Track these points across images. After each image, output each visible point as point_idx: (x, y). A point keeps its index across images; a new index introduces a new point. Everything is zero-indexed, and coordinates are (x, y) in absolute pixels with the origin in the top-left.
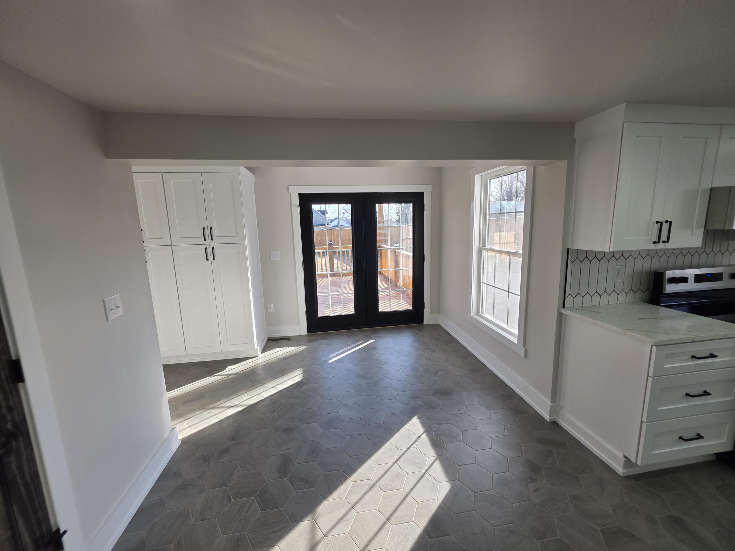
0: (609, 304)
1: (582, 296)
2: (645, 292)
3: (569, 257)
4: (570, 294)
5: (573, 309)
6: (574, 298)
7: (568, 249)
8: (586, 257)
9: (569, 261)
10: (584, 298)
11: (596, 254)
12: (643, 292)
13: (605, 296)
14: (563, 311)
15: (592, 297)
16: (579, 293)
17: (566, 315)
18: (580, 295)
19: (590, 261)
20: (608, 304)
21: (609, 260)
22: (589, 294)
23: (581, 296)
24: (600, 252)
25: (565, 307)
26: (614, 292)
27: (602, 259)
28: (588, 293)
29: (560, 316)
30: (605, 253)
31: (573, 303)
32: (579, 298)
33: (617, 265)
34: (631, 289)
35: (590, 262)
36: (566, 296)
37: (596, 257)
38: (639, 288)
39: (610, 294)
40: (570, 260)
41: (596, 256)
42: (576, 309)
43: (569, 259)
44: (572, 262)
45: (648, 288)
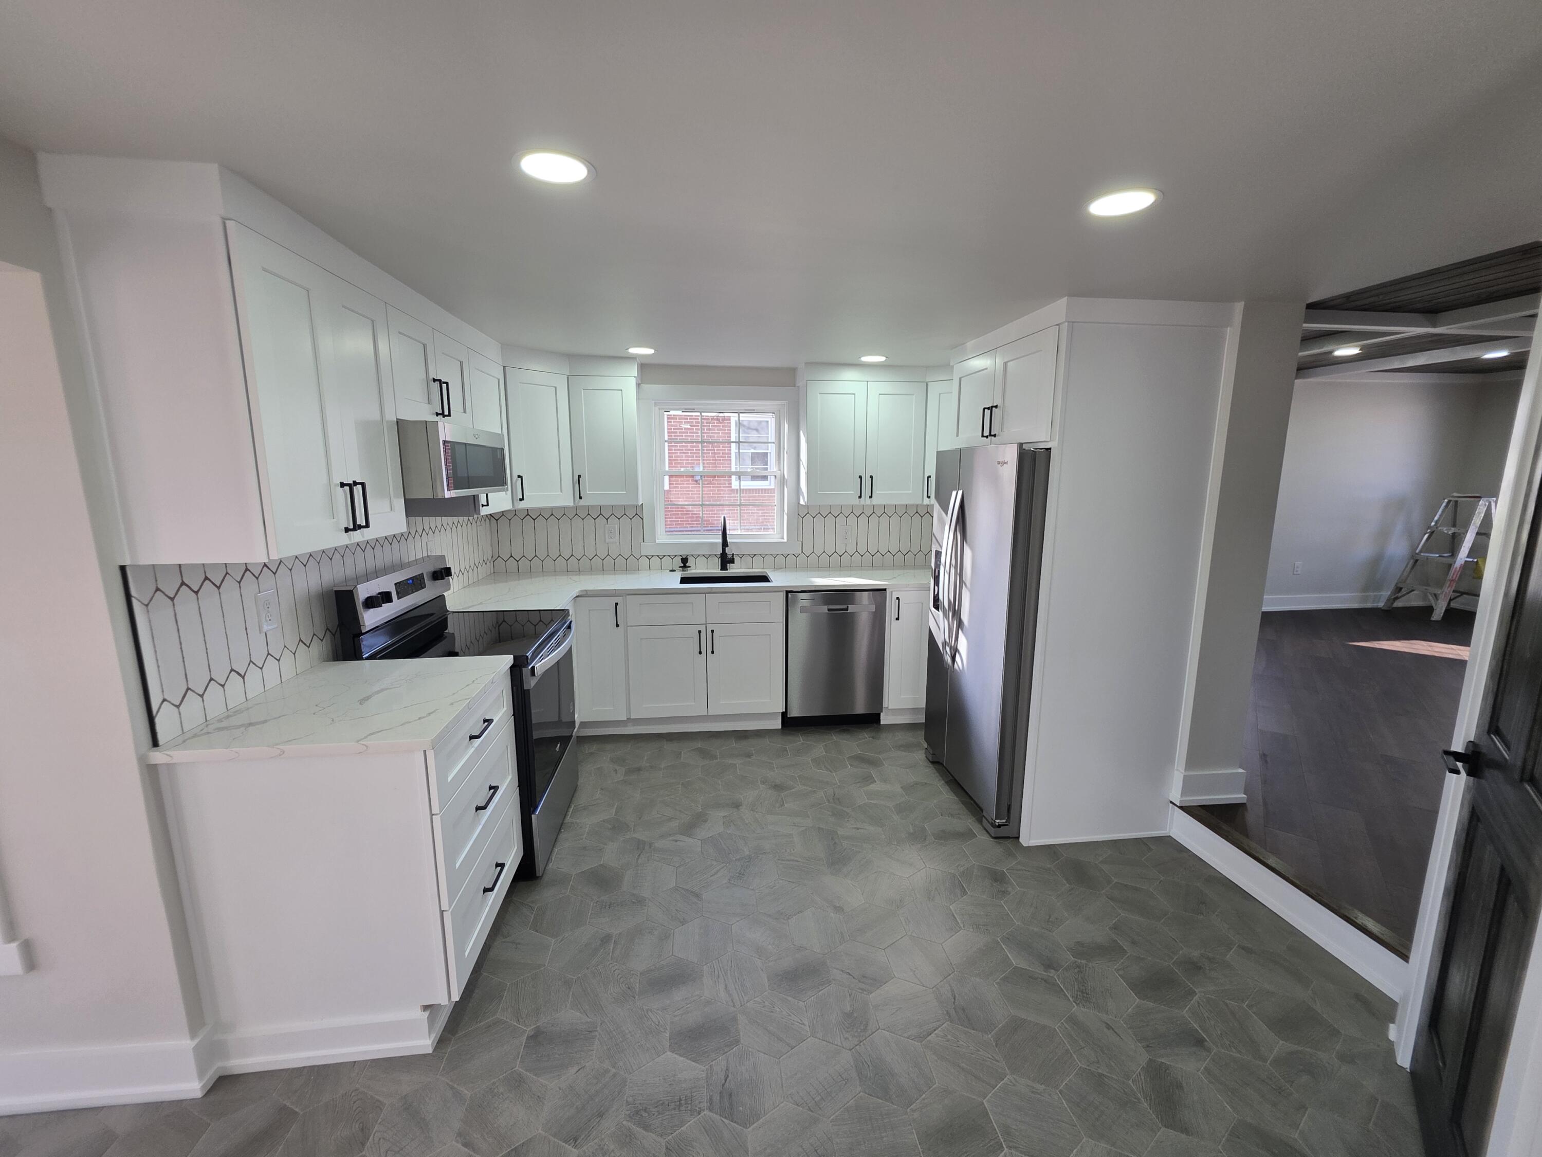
0: (266, 689)
1: (199, 695)
2: (324, 639)
3: (133, 592)
4: (164, 700)
5: (185, 739)
6: (178, 707)
7: (123, 569)
8: (183, 584)
9: (135, 603)
10: (204, 697)
11: (205, 573)
12: (322, 640)
13: (253, 675)
14: (157, 757)
15: (223, 686)
16: (188, 689)
17: (170, 766)
18: (193, 691)
19: (196, 593)
20: (265, 691)
21: (239, 582)
22: (216, 681)
23: (196, 695)
24: (215, 566)
25: (161, 742)
26: (269, 656)
27: (223, 580)
28: (211, 679)
29: (151, 773)
30: (226, 566)
31: (181, 723)
32: (192, 704)
33: (261, 590)
34: (300, 640)
35: (197, 595)
36: (154, 711)
37: (206, 578)
38: (312, 634)
39: (263, 666)
40: (137, 601)
41: (207, 575)
42: (195, 736)
43: (133, 599)
44: (147, 605)
45: (327, 629)
